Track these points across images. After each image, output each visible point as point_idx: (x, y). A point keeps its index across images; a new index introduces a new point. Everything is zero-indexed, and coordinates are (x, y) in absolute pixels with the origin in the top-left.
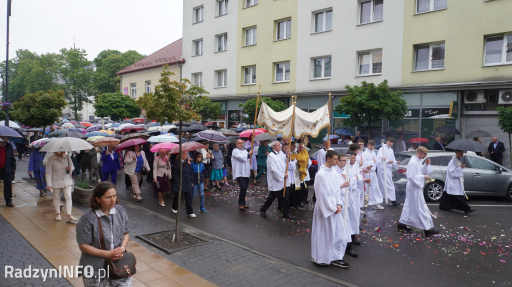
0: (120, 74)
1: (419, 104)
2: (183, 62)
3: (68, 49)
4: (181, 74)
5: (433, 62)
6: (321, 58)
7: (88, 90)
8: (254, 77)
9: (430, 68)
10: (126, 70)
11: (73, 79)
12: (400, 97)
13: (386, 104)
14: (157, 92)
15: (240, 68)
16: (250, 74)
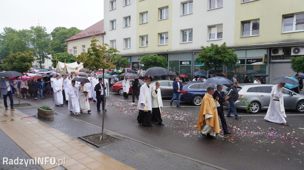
0: (67, 41)
1: (245, 57)
2: (105, 34)
3: (35, 27)
4: (103, 41)
5: (252, 31)
6: (186, 30)
7: (48, 51)
8: (147, 42)
9: (251, 35)
10: (70, 39)
11: (39, 45)
12: (234, 52)
13: (225, 57)
14: (89, 52)
15: (139, 37)
16: (144, 40)
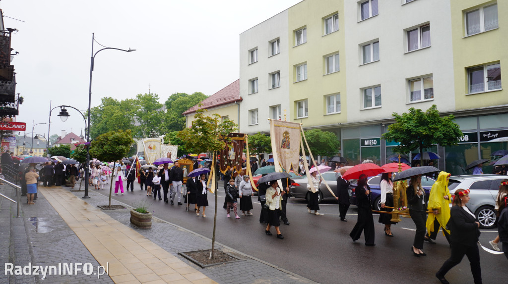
0: (186, 114)
1: (476, 128)
2: (241, 100)
3: (143, 95)
4: (239, 111)
5: (489, 84)
6: (370, 88)
7: (160, 130)
8: (307, 110)
9: (486, 90)
10: (190, 111)
11: (147, 121)
12: (453, 121)
13: (436, 130)
15: (293, 103)
16: (302, 107)
